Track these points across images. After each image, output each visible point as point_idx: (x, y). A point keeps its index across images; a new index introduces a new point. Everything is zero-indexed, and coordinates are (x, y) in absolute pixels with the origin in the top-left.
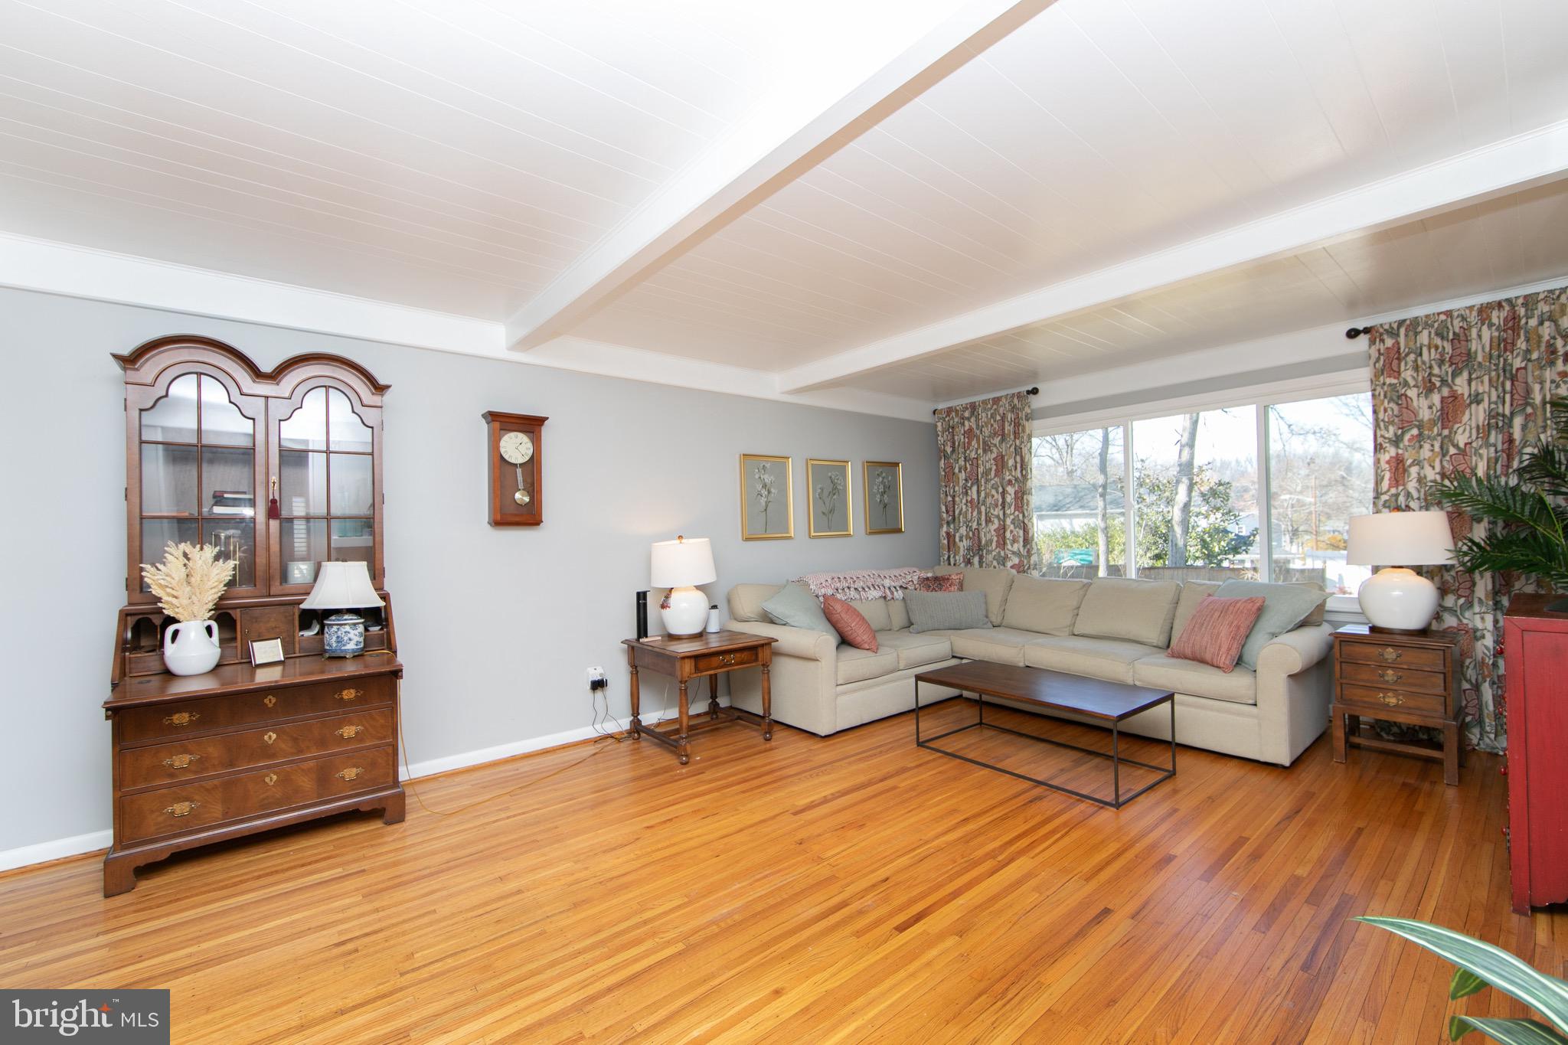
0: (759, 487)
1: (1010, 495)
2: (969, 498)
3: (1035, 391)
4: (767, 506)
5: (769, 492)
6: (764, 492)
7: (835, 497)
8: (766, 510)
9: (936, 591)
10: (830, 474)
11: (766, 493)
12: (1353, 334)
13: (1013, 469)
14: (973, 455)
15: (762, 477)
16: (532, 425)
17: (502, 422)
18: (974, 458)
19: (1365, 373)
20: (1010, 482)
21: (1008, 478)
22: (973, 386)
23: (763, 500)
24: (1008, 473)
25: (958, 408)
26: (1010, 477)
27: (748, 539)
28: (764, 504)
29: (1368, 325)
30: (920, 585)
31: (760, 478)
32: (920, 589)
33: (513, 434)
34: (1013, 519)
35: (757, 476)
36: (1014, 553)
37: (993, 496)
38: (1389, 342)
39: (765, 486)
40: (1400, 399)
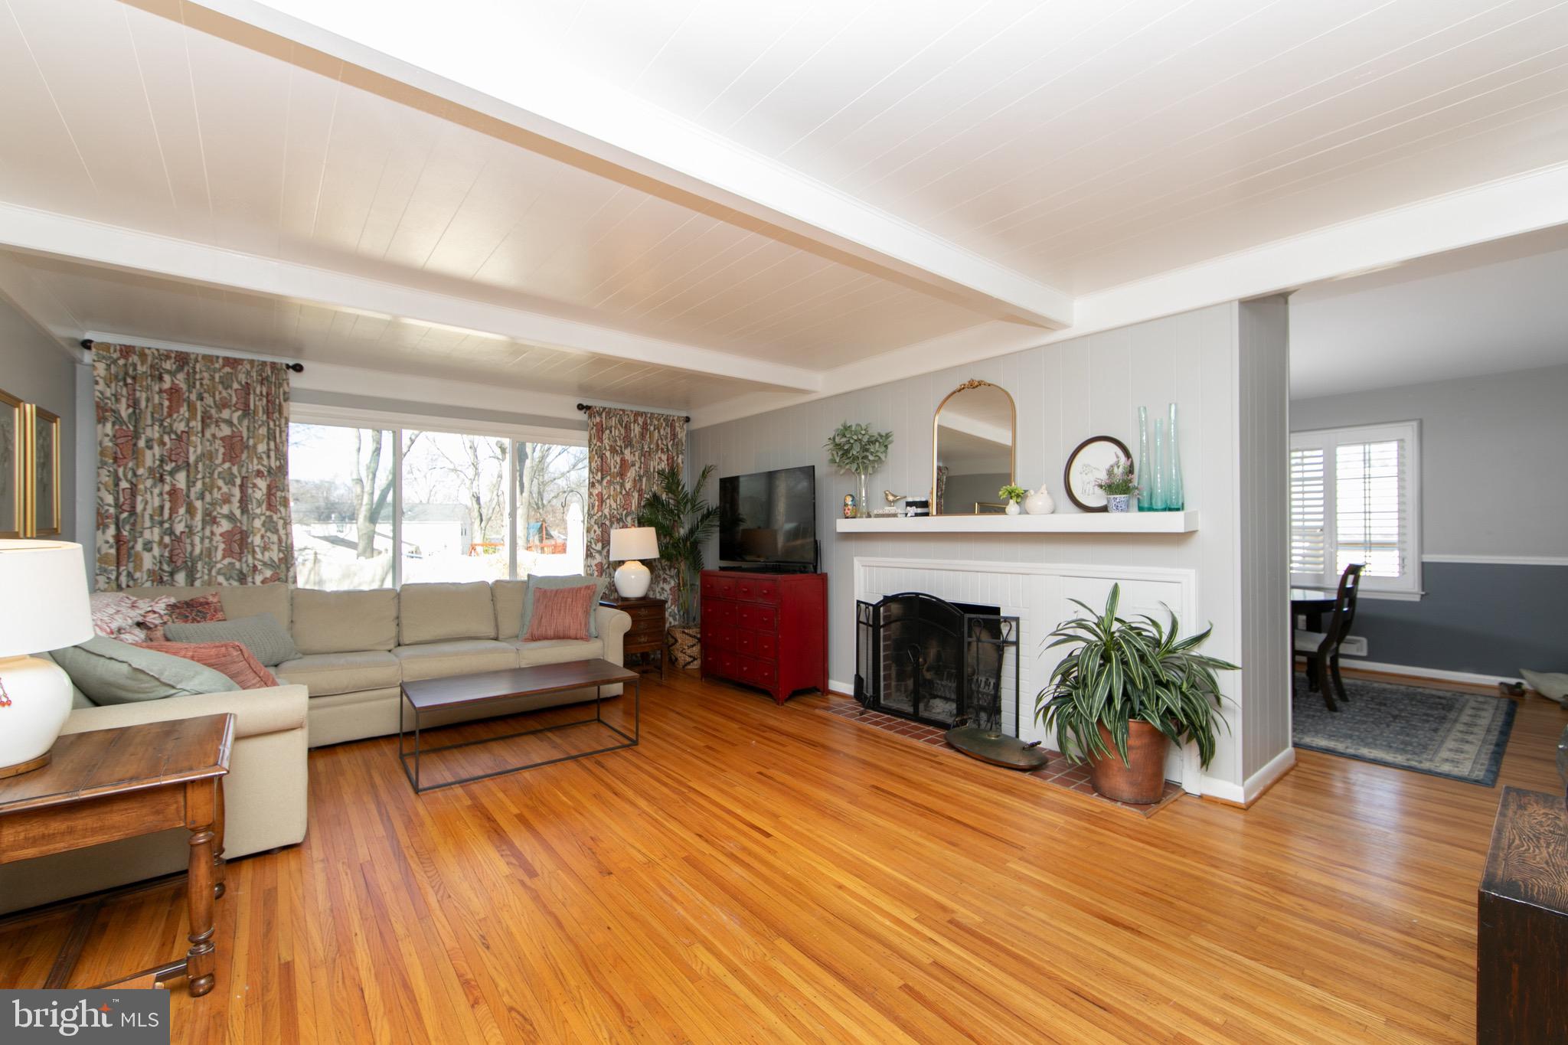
1: (260, 489)
2: (167, 488)
3: (298, 368)
9: (198, 622)
12: (580, 407)
13: (264, 456)
14: (181, 427)
18: (183, 432)
19: (585, 435)
20: (259, 474)
21: (256, 468)
22: (181, 327)
24: (255, 461)
25: (147, 351)
26: (260, 467)
29: (589, 404)
30: (171, 616)
32: (173, 622)
34: (264, 522)
36: (265, 564)
37: (220, 489)
38: (598, 419)
40: (602, 457)
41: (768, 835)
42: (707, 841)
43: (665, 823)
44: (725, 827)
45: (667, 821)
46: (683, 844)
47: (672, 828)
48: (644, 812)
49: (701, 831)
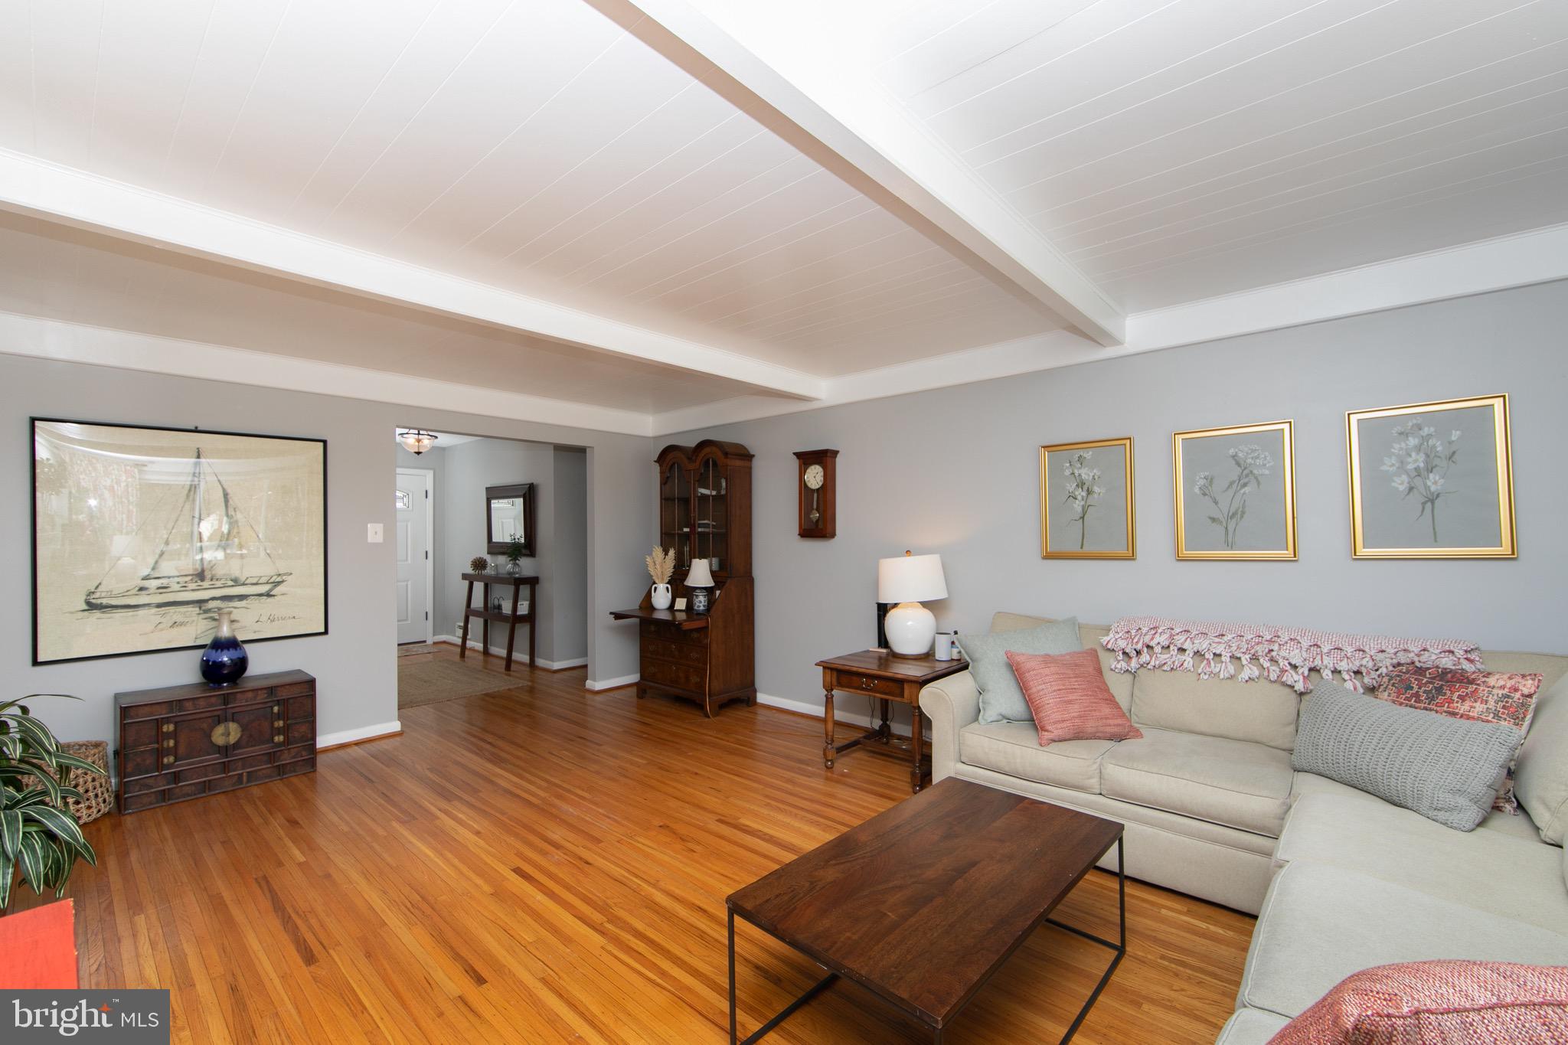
0: (1071, 487)
4: (1084, 513)
5: (1089, 492)
6: (1080, 493)
7: (1247, 489)
8: (1083, 518)
10: (1232, 451)
11: (1084, 494)
15: (1077, 473)
16: (824, 458)
17: (807, 459)
23: (1078, 506)
27: (1048, 556)
28: (1080, 509)
31: (1073, 474)
33: (813, 467)
35: (1067, 473)
39: (1081, 484)
41: (518, 871)
42: (581, 859)
43: (626, 875)
44: (561, 875)
45: (624, 877)
46: (604, 854)
47: (618, 869)
48: (654, 886)
49: (586, 867)
